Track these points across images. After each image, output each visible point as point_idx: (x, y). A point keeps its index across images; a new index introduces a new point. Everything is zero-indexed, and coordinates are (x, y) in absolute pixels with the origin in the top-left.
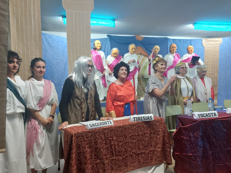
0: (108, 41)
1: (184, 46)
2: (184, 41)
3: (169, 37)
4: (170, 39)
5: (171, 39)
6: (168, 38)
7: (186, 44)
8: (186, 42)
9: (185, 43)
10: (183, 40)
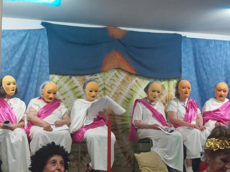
0: (42, 36)
1: (218, 55)
2: (217, 43)
3: (183, 34)
4: (185, 37)
5: (188, 38)
6: (181, 35)
7: (220, 51)
8: (221, 46)
9: (219, 49)
10: (215, 41)
